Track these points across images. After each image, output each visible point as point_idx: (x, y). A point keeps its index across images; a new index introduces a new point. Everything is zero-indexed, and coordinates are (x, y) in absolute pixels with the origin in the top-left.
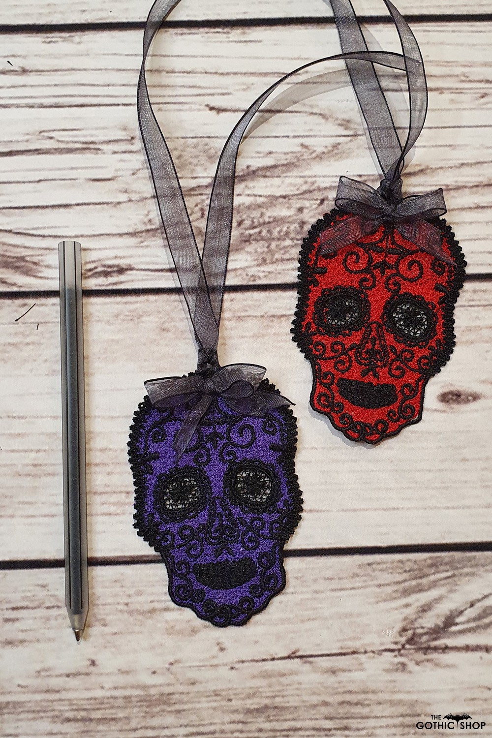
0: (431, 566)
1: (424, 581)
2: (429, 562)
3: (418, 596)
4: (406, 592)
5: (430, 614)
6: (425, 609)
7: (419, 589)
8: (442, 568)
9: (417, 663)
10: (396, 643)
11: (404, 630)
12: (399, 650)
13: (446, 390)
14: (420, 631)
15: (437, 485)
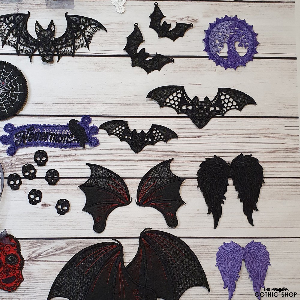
0: (36, 243)
1: (34, 246)
2: (36, 242)
3: (33, 249)
4: (30, 248)
5: (35, 253)
6: (34, 252)
7: (33, 248)
8: (39, 243)
9: (31, 264)
10: (27, 259)
11: (29, 256)
12: (27, 261)
13: (43, 203)
14: (33, 257)
15: (39, 225)
